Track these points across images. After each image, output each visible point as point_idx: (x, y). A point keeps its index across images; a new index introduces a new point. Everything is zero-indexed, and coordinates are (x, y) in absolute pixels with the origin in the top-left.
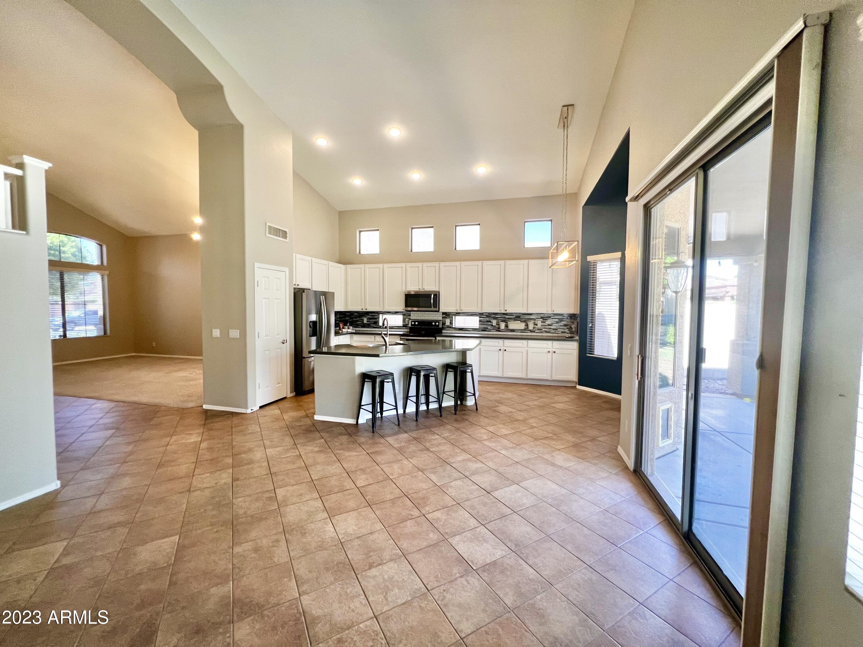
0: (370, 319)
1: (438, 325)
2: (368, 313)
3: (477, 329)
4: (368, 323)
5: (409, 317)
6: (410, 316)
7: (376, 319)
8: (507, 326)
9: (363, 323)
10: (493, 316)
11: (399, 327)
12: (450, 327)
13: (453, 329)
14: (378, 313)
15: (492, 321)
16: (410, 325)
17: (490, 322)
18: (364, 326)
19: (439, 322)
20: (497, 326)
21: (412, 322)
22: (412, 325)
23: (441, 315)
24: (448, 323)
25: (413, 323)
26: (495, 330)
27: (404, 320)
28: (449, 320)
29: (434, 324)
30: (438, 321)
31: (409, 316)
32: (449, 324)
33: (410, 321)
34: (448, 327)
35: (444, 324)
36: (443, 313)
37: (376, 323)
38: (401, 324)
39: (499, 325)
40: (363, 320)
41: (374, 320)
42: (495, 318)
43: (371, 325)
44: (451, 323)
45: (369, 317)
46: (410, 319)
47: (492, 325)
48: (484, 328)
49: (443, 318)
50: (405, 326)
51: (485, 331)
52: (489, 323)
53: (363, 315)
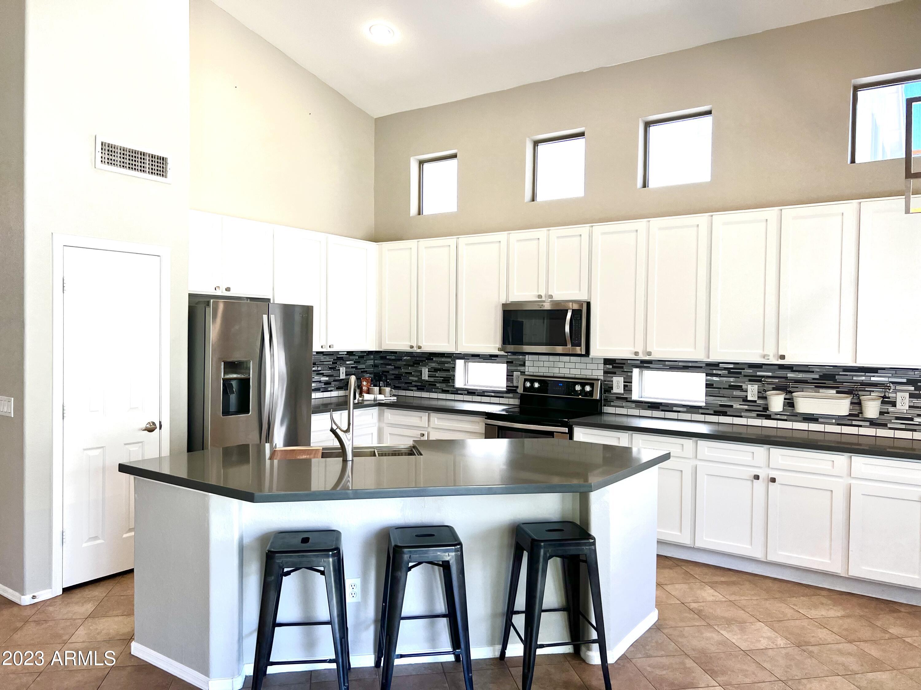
0: (436, 370)
1: (591, 393)
2: (431, 356)
3: (700, 407)
4: (432, 379)
5: (522, 369)
6: (524, 365)
7: (448, 370)
8: (790, 404)
9: (420, 380)
10: (750, 371)
11: (497, 394)
12: (626, 400)
13: (633, 405)
14: (453, 357)
15: (744, 387)
16: (520, 390)
17: (739, 388)
18: (423, 387)
19: (592, 385)
20: (759, 402)
21: (526, 380)
22: (525, 389)
23: (601, 366)
24: (618, 387)
25: (528, 384)
26: (754, 414)
27: (510, 376)
28: (621, 379)
29: (578, 388)
30: (591, 382)
31: (521, 365)
32: (621, 391)
33: (522, 378)
34: (617, 398)
35: (607, 388)
36: (607, 361)
37: (449, 379)
38: (501, 384)
39: (765, 398)
40: (421, 372)
41: (444, 374)
42: (754, 379)
43: (438, 385)
44: (628, 388)
45: (434, 365)
46: (523, 373)
47: (745, 400)
48: (721, 406)
49: (605, 372)
50: (511, 390)
51: (725, 414)
52: (736, 393)
53: (422, 361)
